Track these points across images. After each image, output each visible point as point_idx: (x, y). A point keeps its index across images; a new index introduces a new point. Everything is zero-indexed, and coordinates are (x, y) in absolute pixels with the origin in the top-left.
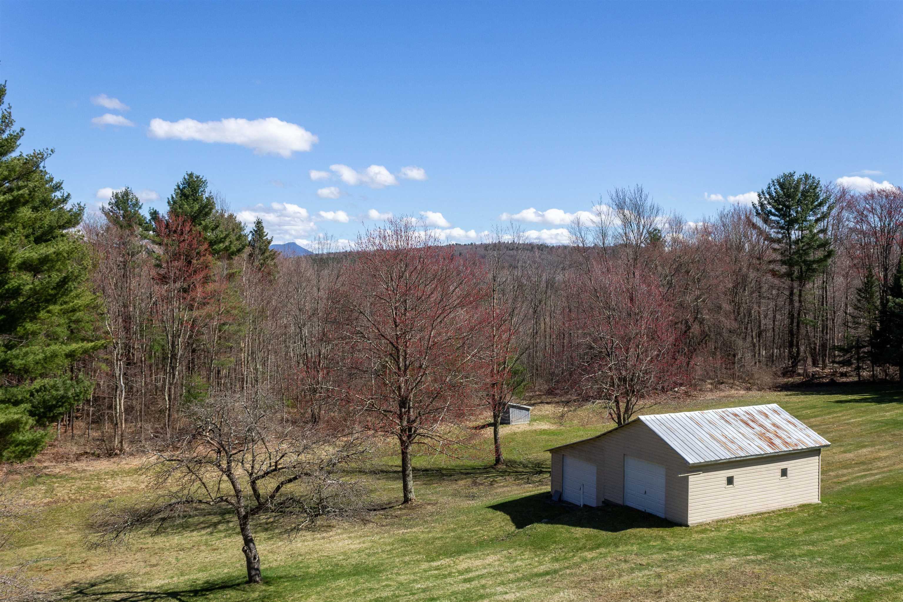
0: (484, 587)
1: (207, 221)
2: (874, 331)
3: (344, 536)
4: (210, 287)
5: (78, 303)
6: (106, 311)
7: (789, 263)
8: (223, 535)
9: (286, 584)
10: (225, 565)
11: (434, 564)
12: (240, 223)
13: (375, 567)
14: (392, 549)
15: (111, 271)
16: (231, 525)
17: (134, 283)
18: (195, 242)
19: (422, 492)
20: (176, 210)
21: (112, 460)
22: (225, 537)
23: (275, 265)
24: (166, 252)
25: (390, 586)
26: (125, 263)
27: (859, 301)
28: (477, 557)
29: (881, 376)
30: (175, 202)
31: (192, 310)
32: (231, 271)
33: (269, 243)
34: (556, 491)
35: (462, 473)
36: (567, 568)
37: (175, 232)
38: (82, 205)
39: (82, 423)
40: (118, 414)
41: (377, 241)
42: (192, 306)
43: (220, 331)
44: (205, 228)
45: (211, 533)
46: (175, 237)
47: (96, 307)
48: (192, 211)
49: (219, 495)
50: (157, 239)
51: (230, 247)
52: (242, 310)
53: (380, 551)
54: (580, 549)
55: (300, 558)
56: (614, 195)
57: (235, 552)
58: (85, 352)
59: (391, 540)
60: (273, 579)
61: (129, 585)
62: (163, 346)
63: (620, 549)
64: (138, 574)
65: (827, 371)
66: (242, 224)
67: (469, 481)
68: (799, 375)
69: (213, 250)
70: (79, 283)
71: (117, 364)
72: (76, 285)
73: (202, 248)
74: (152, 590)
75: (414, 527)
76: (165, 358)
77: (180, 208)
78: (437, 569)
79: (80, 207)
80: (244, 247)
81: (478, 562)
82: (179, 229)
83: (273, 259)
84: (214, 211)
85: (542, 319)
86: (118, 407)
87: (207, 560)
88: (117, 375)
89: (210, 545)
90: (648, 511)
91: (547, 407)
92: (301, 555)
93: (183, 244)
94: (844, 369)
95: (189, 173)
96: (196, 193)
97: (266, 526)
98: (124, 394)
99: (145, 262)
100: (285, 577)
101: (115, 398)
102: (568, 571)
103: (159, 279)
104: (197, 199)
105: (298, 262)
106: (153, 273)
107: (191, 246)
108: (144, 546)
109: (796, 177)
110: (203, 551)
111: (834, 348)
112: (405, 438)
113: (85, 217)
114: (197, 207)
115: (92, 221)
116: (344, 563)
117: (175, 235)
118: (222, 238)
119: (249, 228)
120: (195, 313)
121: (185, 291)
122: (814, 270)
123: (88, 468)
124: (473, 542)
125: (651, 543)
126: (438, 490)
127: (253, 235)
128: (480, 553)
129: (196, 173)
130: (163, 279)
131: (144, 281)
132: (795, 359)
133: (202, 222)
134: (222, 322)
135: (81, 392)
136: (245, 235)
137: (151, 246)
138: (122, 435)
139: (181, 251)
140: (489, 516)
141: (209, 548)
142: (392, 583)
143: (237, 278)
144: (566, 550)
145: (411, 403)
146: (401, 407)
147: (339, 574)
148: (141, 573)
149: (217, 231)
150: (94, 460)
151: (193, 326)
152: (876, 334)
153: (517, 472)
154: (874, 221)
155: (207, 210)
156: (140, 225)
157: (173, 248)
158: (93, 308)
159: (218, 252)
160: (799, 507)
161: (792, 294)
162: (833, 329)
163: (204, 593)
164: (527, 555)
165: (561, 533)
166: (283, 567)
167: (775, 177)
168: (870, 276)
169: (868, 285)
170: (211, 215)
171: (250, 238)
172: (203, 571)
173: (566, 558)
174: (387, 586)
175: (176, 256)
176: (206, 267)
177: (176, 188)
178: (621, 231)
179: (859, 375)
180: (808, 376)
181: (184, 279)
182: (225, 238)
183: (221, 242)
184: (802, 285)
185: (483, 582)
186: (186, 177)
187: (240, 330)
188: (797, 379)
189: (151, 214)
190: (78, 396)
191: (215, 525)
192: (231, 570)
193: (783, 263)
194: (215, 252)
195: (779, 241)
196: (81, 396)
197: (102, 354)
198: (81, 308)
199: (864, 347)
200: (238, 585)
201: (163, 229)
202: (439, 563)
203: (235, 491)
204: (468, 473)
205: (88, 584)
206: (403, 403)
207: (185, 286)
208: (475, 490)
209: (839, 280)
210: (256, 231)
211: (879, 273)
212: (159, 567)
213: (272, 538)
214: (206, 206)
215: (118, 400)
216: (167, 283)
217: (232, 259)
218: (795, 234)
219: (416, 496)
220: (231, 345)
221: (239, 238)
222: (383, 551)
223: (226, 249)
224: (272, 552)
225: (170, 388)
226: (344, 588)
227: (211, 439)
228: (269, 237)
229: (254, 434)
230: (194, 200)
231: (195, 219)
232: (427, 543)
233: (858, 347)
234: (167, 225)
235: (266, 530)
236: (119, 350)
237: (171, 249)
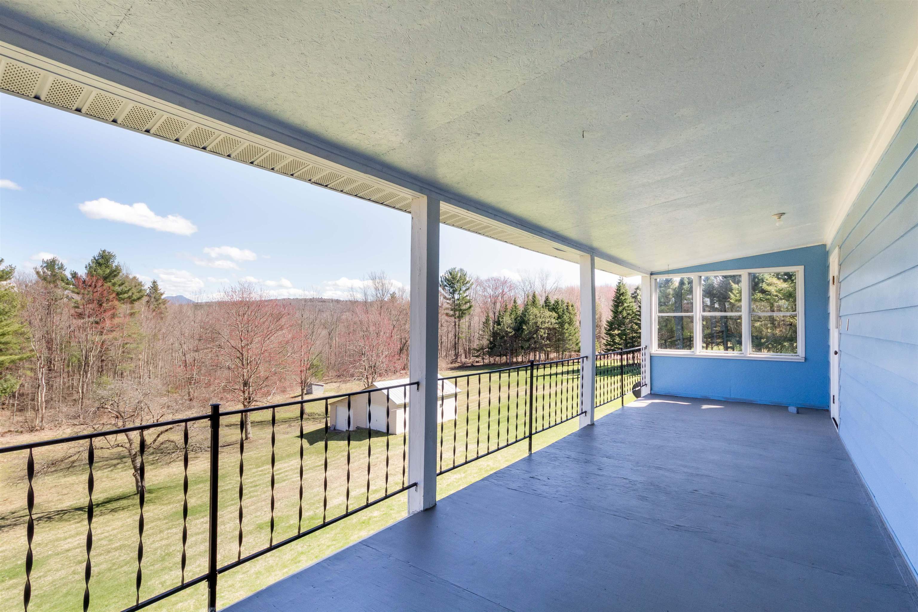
0: (287, 476)
1: (115, 280)
2: (490, 341)
3: (205, 461)
4: (116, 321)
5: (7, 330)
6: (31, 336)
7: (454, 310)
8: (120, 470)
9: (163, 491)
10: (120, 487)
11: (260, 469)
12: (141, 282)
13: (223, 475)
14: (235, 465)
15: (38, 310)
16: (127, 464)
17: (56, 319)
18: (105, 292)
19: (257, 433)
20: (91, 272)
21: (33, 434)
22: (122, 471)
23: (166, 308)
24: (83, 298)
25: (231, 483)
26: (49, 306)
27: (483, 328)
28: (284, 463)
29: (492, 362)
30: (90, 267)
31: (102, 335)
32: (132, 311)
33: (162, 294)
34: (333, 425)
35: (282, 421)
36: (334, 461)
37: (90, 286)
38: (13, 266)
39: (7, 413)
40: (39, 404)
41: (230, 294)
42: (102, 332)
43: (123, 347)
44: (114, 284)
45: (112, 470)
46: (90, 289)
47: (23, 334)
48: (104, 274)
49: (116, 443)
50: (76, 290)
51: (132, 297)
52: (140, 335)
53: (227, 466)
54: (342, 451)
55: (174, 477)
56: (370, 275)
57: (129, 479)
58: (13, 361)
59: (235, 460)
60: (154, 490)
61: (44, 508)
62: (79, 359)
63: (362, 449)
64: (52, 501)
65: (471, 360)
66: (143, 283)
67: (287, 425)
68: (458, 362)
69: (120, 298)
70: (9, 316)
71: (40, 370)
72: (6, 317)
73: (111, 297)
74: (63, 509)
75: (250, 452)
76: (80, 367)
77: (95, 271)
78: (261, 471)
79: (11, 268)
80: (142, 296)
81: (286, 465)
82: (93, 284)
83: (164, 304)
84: (121, 274)
85: (334, 338)
86: (40, 399)
87: (107, 486)
88: (40, 378)
89: (109, 478)
90: (378, 429)
91: (334, 384)
92: (175, 475)
93: (96, 294)
94: (477, 360)
95: (103, 249)
96: (108, 262)
97: (152, 462)
98: (44, 391)
99: (67, 305)
100: (163, 488)
101: (38, 393)
102: (333, 462)
103: (76, 315)
104: (108, 266)
105: (181, 306)
106: (72, 311)
107: (102, 295)
108: (57, 484)
109: (457, 270)
110: (105, 481)
111: (474, 349)
112: (246, 404)
113: (16, 274)
114: (108, 271)
115: (21, 277)
116: (204, 476)
117: (90, 288)
118: (126, 291)
119: (147, 286)
120: (104, 337)
121: (97, 323)
122: (465, 314)
123: (12, 441)
124: (284, 455)
125: (378, 444)
126: (267, 431)
127: (150, 289)
128: (287, 460)
129: (108, 250)
130: (80, 316)
131: (65, 317)
132: (457, 355)
133: (112, 280)
134: (125, 342)
135: (8, 388)
136: (145, 290)
137: (71, 295)
138: (42, 418)
139: (95, 298)
140: (295, 441)
141: (109, 479)
142: (232, 482)
143: (137, 315)
144: (334, 453)
145: (251, 384)
146: (244, 386)
147: (200, 482)
148: (54, 500)
149: (123, 287)
150: (17, 435)
151: (102, 344)
152: (491, 343)
153: (314, 418)
154: (490, 291)
155: (115, 273)
156: (62, 280)
157: (89, 296)
158: (21, 334)
159: (123, 299)
160: (448, 421)
161: (455, 325)
162: (474, 341)
163: (103, 505)
164: (313, 458)
165: (333, 445)
166: (162, 483)
167: (447, 270)
168: (488, 316)
169: (487, 320)
170: (119, 277)
171: (148, 291)
172: (103, 493)
173: (334, 457)
174: (230, 483)
175: (91, 301)
176: (113, 308)
177: (93, 258)
178: (374, 293)
179: (483, 362)
180: (462, 363)
181: (96, 316)
182: (129, 291)
183: (125, 293)
184: (459, 321)
185: (287, 474)
186: (101, 252)
187: (138, 347)
188: (457, 365)
189: (72, 274)
190: (5, 390)
191: (115, 465)
192: (125, 489)
193: (452, 310)
194: (120, 300)
195: (450, 299)
196: (8, 390)
197: (27, 365)
198: (10, 333)
199: (485, 348)
200: (130, 496)
201: (81, 284)
202: (263, 468)
203: (128, 439)
204: (286, 421)
205: (9, 513)
206: (245, 384)
207: (97, 319)
208: (289, 429)
209: (476, 319)
210: (152, 287)
211: (491, 315)
212: (69, 495)
213: (156, 468)
214: (115, 271)
215: (40, 394)
216: (83, 318)
217: (133, 303)
218: (456, 296)
219: (253, 436)
220: (131, 356)
221: (140, 291)
222: (229, 466)
223: (129, 297)
224: (155, 476)
225: (83, 385)
226: (202, 488)
227: (111, 409)
228: (162, 291)
229: (142, 405)
230: (106, 267)
231: (106, 278)
232: (257, 459)
233: (482, 349)
234: (84, 282)
235: (152, 464)
236: (43, 361)
237: (87, 297)
